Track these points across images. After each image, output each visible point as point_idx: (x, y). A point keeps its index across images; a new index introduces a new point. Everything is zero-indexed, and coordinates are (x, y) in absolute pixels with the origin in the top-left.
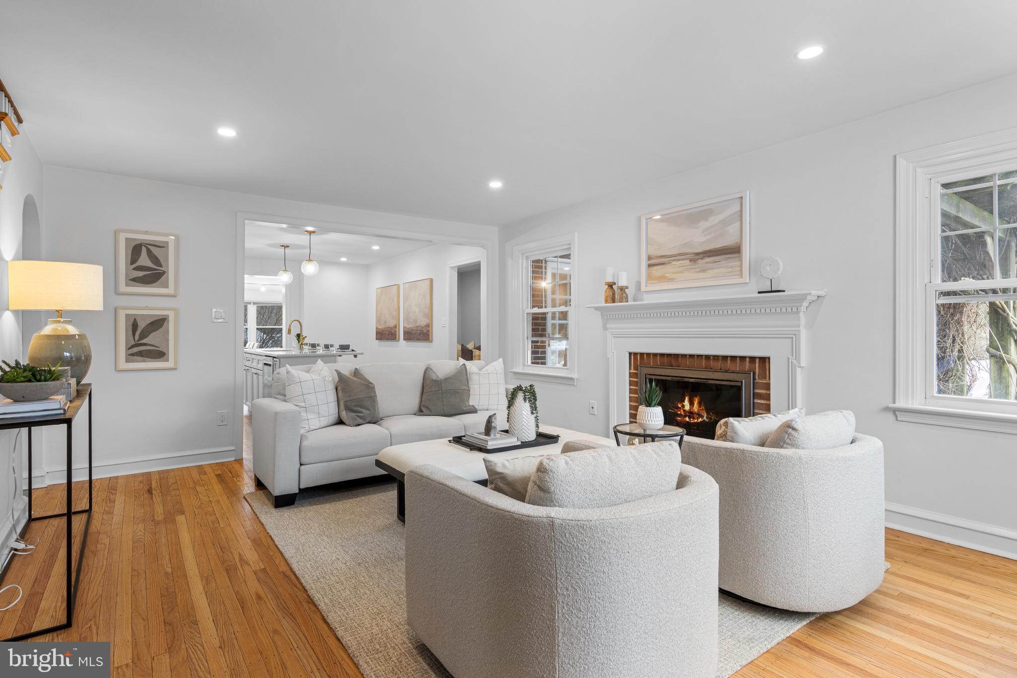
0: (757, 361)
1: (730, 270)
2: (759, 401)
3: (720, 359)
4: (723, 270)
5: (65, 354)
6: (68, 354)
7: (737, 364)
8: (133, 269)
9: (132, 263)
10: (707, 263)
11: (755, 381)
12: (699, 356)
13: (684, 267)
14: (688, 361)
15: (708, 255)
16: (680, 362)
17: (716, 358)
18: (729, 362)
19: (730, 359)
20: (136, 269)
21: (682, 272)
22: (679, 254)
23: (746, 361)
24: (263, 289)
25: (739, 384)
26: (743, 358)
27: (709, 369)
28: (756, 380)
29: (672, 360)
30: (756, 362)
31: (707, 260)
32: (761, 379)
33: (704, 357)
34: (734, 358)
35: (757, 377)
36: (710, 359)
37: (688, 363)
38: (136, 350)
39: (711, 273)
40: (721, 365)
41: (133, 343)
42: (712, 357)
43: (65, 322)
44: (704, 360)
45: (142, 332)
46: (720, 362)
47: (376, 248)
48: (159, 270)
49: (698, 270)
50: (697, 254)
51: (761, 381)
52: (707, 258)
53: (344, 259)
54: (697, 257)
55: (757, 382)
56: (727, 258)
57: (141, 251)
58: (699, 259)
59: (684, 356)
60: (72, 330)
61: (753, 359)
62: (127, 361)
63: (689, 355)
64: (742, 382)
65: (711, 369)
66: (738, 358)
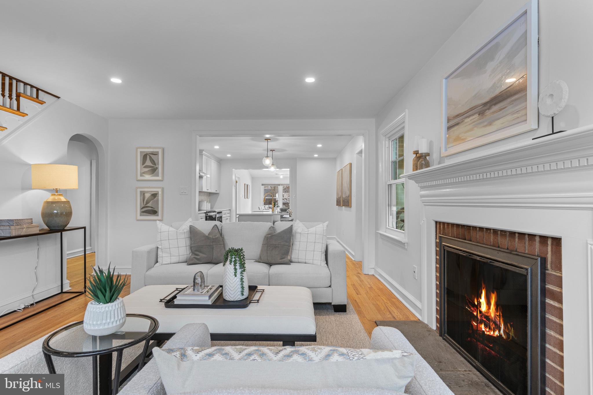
0: (549, 242)
1: (516, 115)
2: (552, 302)
3: (508, 236)
4: (509, 118)
5: (54, 211)
6: (56, 212)
7: (525, 243)
8: (144, 167)
9: (143, 164)
10: (494, 112)
11: (547, 272)
12: (488, 229)
13: (474, 124)
14: (478, 234)
15: (494, 102)
16: (472, 235)
17: (504, 233)
18: (517, 240)
19: (518, 237)
20: (145, 167)
21: (471, 130)
22: (470, 109)
23: (535, 240)
24: (281, 177)
25: (523, 272)
26: (532, 236)
27: (497, 247)
28: (548, 270)
29: (466, 232)
30: (548, 244)
31: (495, 108)
32: (555, 270)
33: (492, 231)
34: (522, 235)
35: (549, 266)
36: (498, 234)
37: (478, 237)
38: (144, 210)
39: (498, 124)
40: (508, 243)
41: (143, 206)
42: (499, 232)
43: (60, 195)
44: (492, 235)
45: (147, 200)
46: (508, 239)
47: (319, 146)
48: (154, 167)
49: (485, 124)
50: (485, 104)
51: (554, 273)
52: (493, 106)
53: (316, 156)
54: (485, 108)
55: (548, 273)
56: (512, 101)
57: (147, 157)
58: (486, 110)
59: (475, 228)
60: (63, 199)
61: (544, 239)
62: (141, 215)
63: (479, 228)
64: (527, 269)
65: (499, 247)
66: (527, 236)
